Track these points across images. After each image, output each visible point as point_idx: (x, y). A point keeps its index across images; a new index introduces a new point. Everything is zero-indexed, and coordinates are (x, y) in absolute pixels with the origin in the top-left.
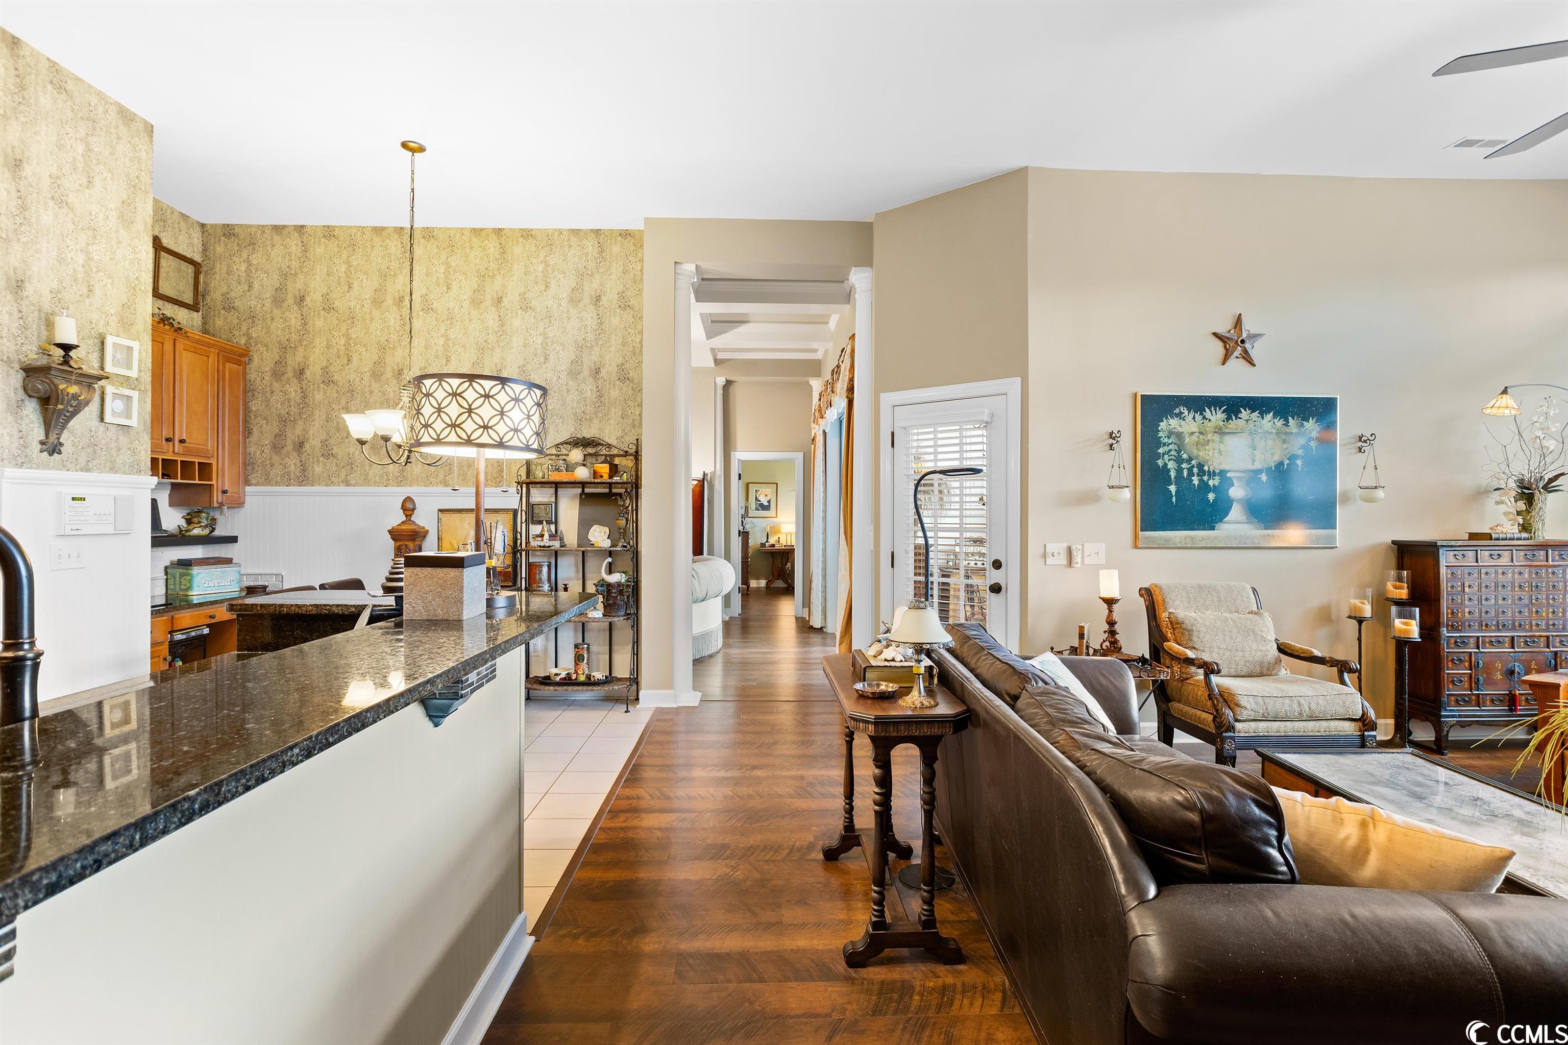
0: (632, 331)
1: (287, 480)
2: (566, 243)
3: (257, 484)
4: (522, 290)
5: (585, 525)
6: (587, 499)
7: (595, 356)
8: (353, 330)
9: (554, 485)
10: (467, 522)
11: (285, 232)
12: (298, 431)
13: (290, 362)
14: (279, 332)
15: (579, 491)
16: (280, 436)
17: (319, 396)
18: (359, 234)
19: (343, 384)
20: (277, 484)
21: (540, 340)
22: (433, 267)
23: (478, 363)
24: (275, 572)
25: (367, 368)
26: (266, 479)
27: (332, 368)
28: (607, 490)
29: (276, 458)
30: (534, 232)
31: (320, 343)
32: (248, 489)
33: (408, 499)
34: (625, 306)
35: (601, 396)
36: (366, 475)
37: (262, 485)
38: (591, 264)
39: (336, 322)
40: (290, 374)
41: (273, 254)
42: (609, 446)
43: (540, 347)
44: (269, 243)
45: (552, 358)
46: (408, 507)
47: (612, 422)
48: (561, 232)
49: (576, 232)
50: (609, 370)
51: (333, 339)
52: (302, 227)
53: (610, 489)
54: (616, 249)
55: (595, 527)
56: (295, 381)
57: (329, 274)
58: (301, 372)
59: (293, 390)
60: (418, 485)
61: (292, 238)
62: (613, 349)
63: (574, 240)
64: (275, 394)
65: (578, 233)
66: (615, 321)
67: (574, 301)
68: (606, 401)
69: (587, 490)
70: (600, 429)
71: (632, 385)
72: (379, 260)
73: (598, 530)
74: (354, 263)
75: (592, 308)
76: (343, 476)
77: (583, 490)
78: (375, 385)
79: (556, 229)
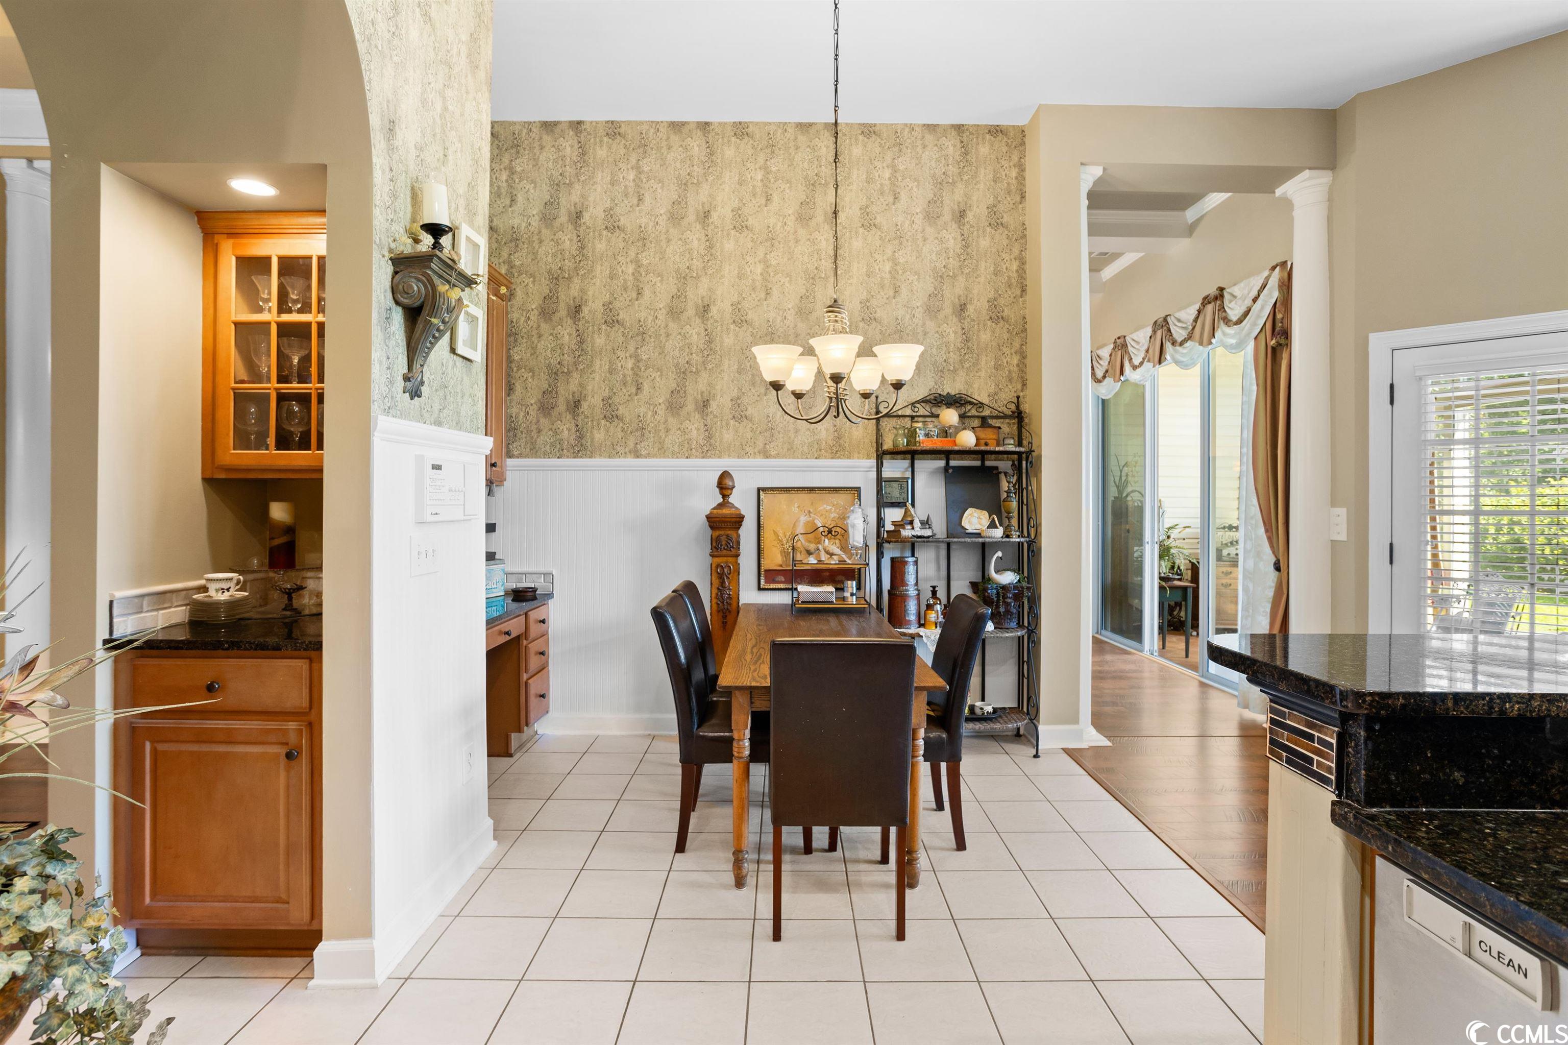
0: (1006, 256)
1: (558, 450)
2: (919, 143)
3: (520, 456)
4: (864, 202)
5: (955, 509)
6: (952, 476)
7: (959, 290)
8: (644, 254)
9: (909, 456)
10: (796, 505)
11: (557, 130)
12: (573, 386)
13: (562, 296)
14: (549, 259)
15: (942, 463)
16: (549, 393)
17: (600, 341)
18: (652, 131)
19: (631, 325)
20: (546, 455)
21: (888, 267)
22: (747, 173)
23: (808, 297)
24: (542, 569)
25: (662, 303)
26: (531, 449)
27: (617, 304)
28: (978, 463)
29: (544, 422)
30: (877, 129)
31: (601, 271)
32: (510, 462)
33: (725, 475)
34: (996, 223)
35: (968, 340)
36: (662, 443)
37: (527, 456)
38: (952, 170)
39: (622, 245)
40: (563, 312)
41: (542, 158)
42: (981, 405)
43: (888, 276)
44: (536, 144)
45: (904, 291)
46: (724, 485)
47: (983, 374)
48: (912, 128)
49: (931, 128)
50: (978, 306)
51: (618, 267)
52: (579, 123)
53: (983, 461)
54: (984, 150)
55: (970, 511)
56: (570, 321)
57: (613, 183)
58: (578, 309)
59: (567, 334)
60: (729, 456)
61: (566, 137)
62: (982, 279)
63: (929, 138)
64: (543, 338)
65: (934, 130)
66: (984, 243)
67: (931, 217)
68: (975, 347)
69: (953, 463)
70: (967, 383)
71: (1007, 326)
72: (678, 165)
73: (975, 515)
74: (646, 169)
75: (954, 226)
76: (631, 444)
77: (947, 463)
78: (673, 326)
79: (906, 125)
